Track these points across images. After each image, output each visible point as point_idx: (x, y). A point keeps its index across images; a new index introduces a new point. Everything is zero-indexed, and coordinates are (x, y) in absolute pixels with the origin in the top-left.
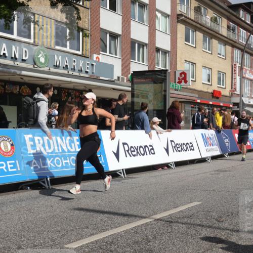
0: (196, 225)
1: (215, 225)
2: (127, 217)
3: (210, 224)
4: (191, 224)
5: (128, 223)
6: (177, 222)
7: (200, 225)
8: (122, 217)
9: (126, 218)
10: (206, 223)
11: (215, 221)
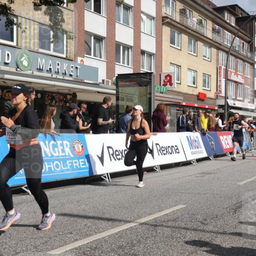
0: (181, 228)
1: (200, 228)
3: (195, 227)
6: (162, 225)
7: (184, 228)
8: (106, 222)
9: (110, 223)
11: (200, 224)
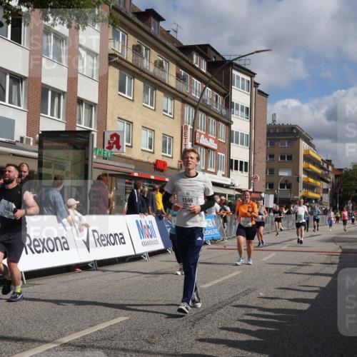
0: (118, 349)
1: (144, 349)
2: (21, 342)
3: (138, 347)
4: (112, 349)
5: (21, 352)
6: (93, 346)
7: (123, 350)
8: (13, 343)
9: (18, 344)
10: (132, 346)
11: (144, 343)
